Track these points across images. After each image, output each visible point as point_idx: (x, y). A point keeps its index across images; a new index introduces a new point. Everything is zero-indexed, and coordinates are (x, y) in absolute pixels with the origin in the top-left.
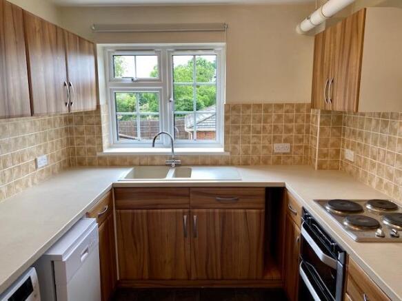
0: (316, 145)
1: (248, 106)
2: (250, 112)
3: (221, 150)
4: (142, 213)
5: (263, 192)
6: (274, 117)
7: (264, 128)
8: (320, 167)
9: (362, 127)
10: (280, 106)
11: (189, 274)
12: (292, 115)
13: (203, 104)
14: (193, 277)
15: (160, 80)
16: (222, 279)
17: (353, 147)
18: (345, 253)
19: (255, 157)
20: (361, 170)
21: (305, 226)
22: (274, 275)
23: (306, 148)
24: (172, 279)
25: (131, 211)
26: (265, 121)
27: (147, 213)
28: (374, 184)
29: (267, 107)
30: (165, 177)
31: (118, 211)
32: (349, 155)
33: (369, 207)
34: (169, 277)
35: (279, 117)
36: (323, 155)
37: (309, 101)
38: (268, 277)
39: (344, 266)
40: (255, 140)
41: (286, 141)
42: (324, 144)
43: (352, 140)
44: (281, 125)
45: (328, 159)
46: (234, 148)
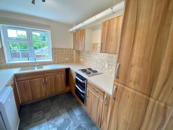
0: (75, 58)
1: (58, 49)
2: (58, 50)
3: (51, 60)
4: (27, 81)
5: (65, 70)
6: (65, 52)
7: (63, 54)
8: (76, 63)
9: (84, 54)
10: (66, 49)
11: (46, 94)
12: (69, 51)
13: (37, 47)
14: (47, 95)
15: (28, 39)
16: (56, 93)
17: (82, 58)
18: (87, 79)
19: (61, 61)
20: (84, 63)
21: (77, 76)
22: (68, 88)
23: (73, 59)
24: (41, 97)
25: (23, 81)
26: (63, 52)
27: (30, 81)
28: (87, 65)
29: (63, 49)
30: (34, 69)
31: (18, 82)
32: (82, 60)
33: (87, 70)
34: (39, 97)
35: (66, 52)
36: (76, 60)
37: (73, 48)
38: (67, 89)
39: (87, 82)
40: (61, 57)
41: (68, 57)
42: (76, 58)
43: (82, 57)
44: (67, 54)
45: (77, 61)
46: (55, 60)
